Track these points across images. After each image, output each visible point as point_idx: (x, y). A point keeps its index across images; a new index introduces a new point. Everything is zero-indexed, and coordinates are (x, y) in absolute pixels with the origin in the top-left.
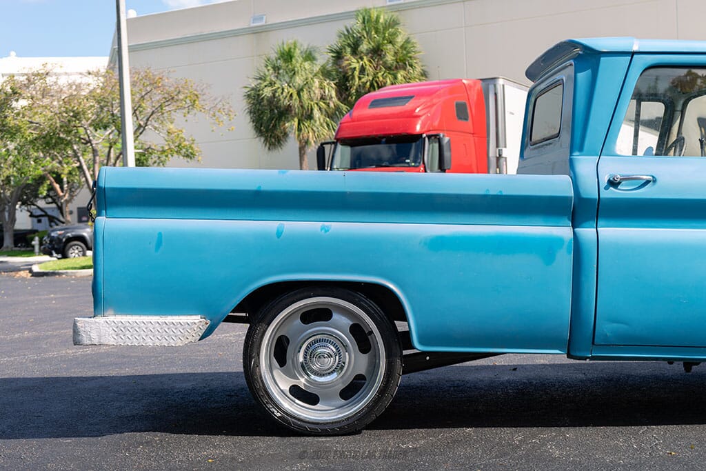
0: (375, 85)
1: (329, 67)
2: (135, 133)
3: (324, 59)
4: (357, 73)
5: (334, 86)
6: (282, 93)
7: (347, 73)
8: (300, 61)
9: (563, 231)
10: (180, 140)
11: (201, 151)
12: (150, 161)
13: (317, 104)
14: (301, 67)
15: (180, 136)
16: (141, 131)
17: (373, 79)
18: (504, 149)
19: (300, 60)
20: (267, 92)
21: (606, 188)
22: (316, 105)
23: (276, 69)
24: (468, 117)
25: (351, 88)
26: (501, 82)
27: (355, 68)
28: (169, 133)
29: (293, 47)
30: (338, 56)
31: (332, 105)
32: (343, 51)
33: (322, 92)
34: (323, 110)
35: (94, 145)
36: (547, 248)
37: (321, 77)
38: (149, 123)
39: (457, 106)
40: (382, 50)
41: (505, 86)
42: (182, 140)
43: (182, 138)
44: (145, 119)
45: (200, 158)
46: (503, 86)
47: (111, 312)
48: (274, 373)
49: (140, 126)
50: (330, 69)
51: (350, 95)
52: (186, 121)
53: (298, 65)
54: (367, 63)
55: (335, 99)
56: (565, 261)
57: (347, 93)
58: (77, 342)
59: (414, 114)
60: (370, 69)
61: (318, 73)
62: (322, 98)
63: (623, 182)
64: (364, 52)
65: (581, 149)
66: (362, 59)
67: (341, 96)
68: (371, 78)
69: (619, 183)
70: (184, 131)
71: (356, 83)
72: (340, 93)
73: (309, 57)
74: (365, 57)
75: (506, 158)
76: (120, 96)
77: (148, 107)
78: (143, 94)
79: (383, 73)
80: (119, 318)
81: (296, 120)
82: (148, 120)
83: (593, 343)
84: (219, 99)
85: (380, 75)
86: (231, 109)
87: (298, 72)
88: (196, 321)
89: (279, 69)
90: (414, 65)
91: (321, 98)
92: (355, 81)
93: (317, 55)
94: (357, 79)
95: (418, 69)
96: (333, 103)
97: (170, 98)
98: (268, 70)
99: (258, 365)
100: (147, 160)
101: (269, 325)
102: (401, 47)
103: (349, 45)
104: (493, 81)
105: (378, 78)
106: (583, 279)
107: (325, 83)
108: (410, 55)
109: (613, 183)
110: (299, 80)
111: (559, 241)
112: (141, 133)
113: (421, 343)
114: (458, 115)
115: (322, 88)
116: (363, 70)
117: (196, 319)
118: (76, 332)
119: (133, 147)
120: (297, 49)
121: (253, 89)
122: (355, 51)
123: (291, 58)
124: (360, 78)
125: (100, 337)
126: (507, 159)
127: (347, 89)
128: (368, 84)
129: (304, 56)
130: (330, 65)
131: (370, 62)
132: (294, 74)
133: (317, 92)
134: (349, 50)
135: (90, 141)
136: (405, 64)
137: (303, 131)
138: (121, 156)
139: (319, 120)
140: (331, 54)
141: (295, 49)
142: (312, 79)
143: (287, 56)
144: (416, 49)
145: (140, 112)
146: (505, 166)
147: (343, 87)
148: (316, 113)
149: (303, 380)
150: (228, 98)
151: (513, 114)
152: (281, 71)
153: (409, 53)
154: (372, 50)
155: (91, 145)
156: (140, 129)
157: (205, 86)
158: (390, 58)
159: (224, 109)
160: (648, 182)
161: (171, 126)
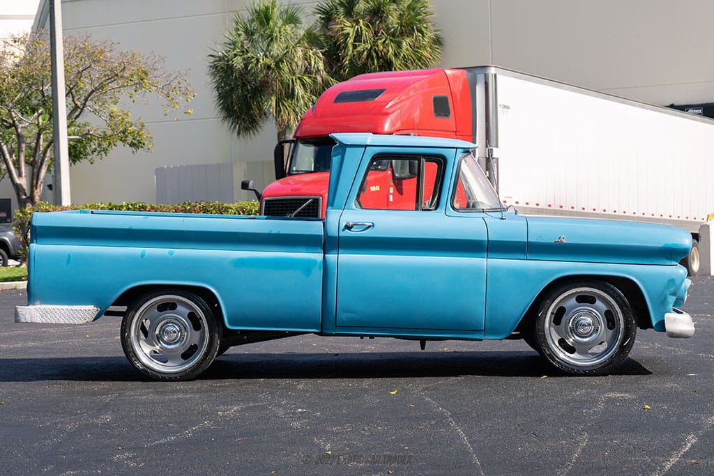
0: (374, 55)
1: (316, 31)
2: (69, 117)
3: (310, 21)
4: (350, 40)
5: (321, 56)
6: (257, 64)
7: (338, 40)
8: (279, 25)
9: (317, 256)
10: (125, 125)
11: (152, 138)
12: (89, 150)
13: (299, 78)
14: (280, 32)
15: (126, 120)
16: (77, 113)
17: (371, 48)
18: (495, 149)
19: (280, 23)
20: (238, 63)
21: (343, 230)
22: (298, 81)
23: (249, 34)
24: (449, 113)
25: (343, 59)
26: (492, 71)
27: (348, 34)
28: (111, 116)
29: (270, 5)
30: (328, 17)
31: (319, 79)
32: (334, 11)
33: (307, 64)
34: (308, 87)
35: (19, 130)
36: (307, 266)
37: (306, 45)
38: (87, 103)
39: (434, 102)
40: (383, 12)
41: (498, 76)
42: (128, 125)
43: (128, 122)
44: (83, 98)
45: (150, 146)
46: (495, 75)
47: (38, 302)
48: (141, 343)
49: (77, 107)
50: (318, 34)
51: (341, 67)
52: (134, 101)
53: (277, 29)
54: (363, 27)
55: (324, 74)
56: (318, 274)
57: (339, 64)
58: (17, 321)
59: (384, 111)
60: (367, 34)
61: (302, 39)
62: (308, 71)
63: (355, 227)
64: (362, 13)
65: (332, 205)
66: (357, 22)
67: (331, 69)
68: (369, 47)
69: (352, 227)
70: (130, 115)
71: (350, 53)
72: (330, 64)
73: (292, 19)
74: (361, 21)
75: (497, 159)
76: (52, 72)
77: (86, 85)
78: (81, 69)
79: (383, 40)
80: (43, 306)
81: (274, 99)
82: (86, 100)
83: (336, 325)
84: (174, 76)
85: (380, 42)
86: (188, 88)
87: (276, 39)
88: (90, 310)
89: (253, 34)
90: (423, 30)
91: (305, 72)
92: (348, 51)
93: (301, 16)
94: (351, 48)
95: (430, 35)
96: (321, 77)
97: (113, 75)
98: (239, 35)
99: (129, 336)
100: (85, 148)
101: (136, 312)
102: (409, 7)
103: (342, 4)
104: (484, 69)
105: (377, 46)
106: (329, 286)
107: (311, 53)
108: (418, 17)
109: (348, 227)
110: (277, 49)
111: (314, 262)
112: (77, 117)
113: (231, 324)
114: (435, 112)
115: (306, 58)
116: (358, 37)
117: (91, 307)
118: (16, 314)
119: (66, 134)
120: (275, 9)
121: (221, 59)
122: (349, 13)
123: (268, 19)
124: (355, 47)
125: (31, 318)
126: (499, 160)
127: (338, 59)
128: (365, 53)
129: (285, 17)
130: (318, 29)
131: (368, 26)
132: (272, 39)
133: (300, 63)
134: (341, 10)
135: (13, 125)
136: (413, 28)
137: (282, 113)
138: (53, 144)
139: (303, 98)
140: (320, 15)
141: (273, 8)
142: (293, 47)
143: (264, 17)
144: (427, 10)
145: (76, 91)
146: (495, 169)
147: (333, 58)
148: (299, 90)
149: (158, 347)
150: (185, 75)
151: (508, 108)
152: (256, 37)
153: (419, 14)
154: (371, 11)
155: (17, 129)
156: (75, 112)
157: (157, 58)
158: (393, 20)
159: (180, 88)
160: (370, 226)
161: (115, 108)
